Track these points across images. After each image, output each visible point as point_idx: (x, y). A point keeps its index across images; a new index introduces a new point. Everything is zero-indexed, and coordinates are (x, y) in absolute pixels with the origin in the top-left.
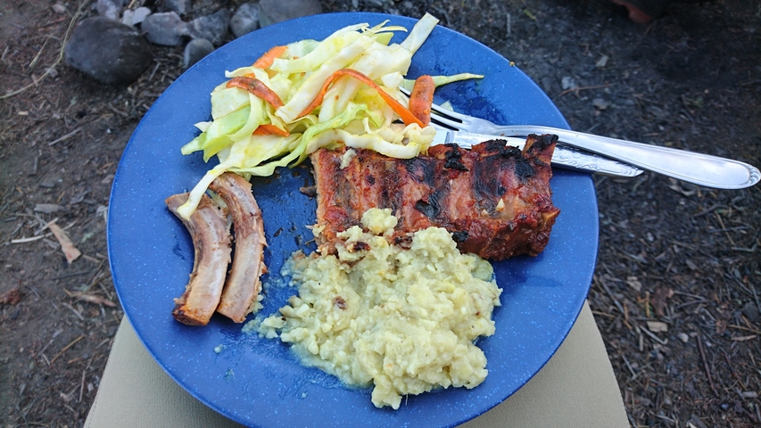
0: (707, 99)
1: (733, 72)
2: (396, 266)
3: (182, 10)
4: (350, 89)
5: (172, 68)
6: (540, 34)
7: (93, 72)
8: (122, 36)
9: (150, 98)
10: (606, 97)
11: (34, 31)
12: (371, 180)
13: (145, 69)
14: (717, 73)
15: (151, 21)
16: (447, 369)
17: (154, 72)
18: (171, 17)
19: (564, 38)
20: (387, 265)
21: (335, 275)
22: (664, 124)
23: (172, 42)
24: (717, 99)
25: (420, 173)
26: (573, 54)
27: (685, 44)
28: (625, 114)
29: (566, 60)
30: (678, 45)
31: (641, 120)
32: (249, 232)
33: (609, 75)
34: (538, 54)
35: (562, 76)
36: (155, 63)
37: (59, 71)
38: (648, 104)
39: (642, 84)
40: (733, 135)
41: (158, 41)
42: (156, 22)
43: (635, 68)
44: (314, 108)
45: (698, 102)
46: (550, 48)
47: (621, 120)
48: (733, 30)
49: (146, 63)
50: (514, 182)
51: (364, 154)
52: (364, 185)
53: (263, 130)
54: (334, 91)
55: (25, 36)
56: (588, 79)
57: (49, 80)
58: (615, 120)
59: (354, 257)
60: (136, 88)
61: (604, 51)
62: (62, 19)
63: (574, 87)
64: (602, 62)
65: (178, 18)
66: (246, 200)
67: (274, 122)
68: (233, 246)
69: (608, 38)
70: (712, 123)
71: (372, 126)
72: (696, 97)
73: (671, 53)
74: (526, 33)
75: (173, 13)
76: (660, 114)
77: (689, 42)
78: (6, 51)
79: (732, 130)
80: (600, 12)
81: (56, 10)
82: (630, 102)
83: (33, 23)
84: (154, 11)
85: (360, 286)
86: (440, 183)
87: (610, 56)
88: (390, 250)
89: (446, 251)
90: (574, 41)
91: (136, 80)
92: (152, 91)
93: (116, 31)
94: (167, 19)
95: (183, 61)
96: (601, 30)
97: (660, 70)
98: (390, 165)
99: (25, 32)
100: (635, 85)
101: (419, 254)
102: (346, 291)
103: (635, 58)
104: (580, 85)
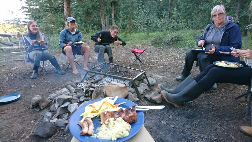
0: (199, 122)
1: (204, 115)
2: (114, 124)
3: (66, 118)
4: (106, 104)
5: (62, 132)
6: (154, 112)
7: (41, 135)
8: (51, 125)
9: (55, 140)
10: (174, 124)
11: (25, 128)
12: (109, 115)
13: (55, 133)
14: (200, 116)
15: (58, 121)
16: (122, 133)
17: (57, 134)
18: (63, 119)
19: (160, 113)
20: (113, 124)
21: (105, 126)
22: (190, 129)
23: (63, 126)
24: (202, 122)
25: (117, 114)
26: (163, 116)
27: (190, 111)
28: (180, 128)
29: (162, 117)
30: (188, 111)
31: (184, 129)
32: (91, 124)
33: (173, 119)
34: (155, 117)
35: (161, 121)
36: (58, 131)
37: (30, 137)
38: (184, 125)
39: (182, 121)
40: (209, 129)
41: (59, 126)
42: (59, 121)
43: (179, 117)
44: (100, 108)
45: (197, 123)
46: (157, 115)
47: (179, 129)
48: (201, 107)
49: (55, 131)
50: (131, 112)
51: (108, 112)
52: (109, 116)
53: (92, 112)
54: (103, 105)
55: (22, 130)
56: (168, 121)
57: (27, 139)
58: (177, 129)
59: (108, 123)
60: (52, 138)
61: (170, 115)
62: (33, 124)
63: (165, 123)
64: (171, 117)
65: (65, 120)
66: (91, 121)
67: (95, 110)
68: (88, 127)
69: (171, 111)
70: (203, 127)
71: (109, 108)
72: (196, 122)
73: (187, 113)
74: (151, 112)
75: (64, 119)
76: (188, 127)
77: (191, 110)
78: (16, 134)
79: (208, 128)
80: (167, 106)
81: (31, 122)
82: (180, 125)
83: (24, 126)
84: (59, 119)
85: (109, 128)
86: (120, 115)
87: (172, 115)
88: (113, 121)
89: (122, 120)
90: (163, 113)
91: (52, 136)
92: (56, 138)
93: (49, 124)
94: (62, 120)
95: (65, 130)
96: (169, 110)
97: (186, 117)
98: (112, 113)
99: (22, 129)
100: (180, 121)
101: (118, 121)
102: (107, 128)
103: (179, 115)
104: (166, 122)
